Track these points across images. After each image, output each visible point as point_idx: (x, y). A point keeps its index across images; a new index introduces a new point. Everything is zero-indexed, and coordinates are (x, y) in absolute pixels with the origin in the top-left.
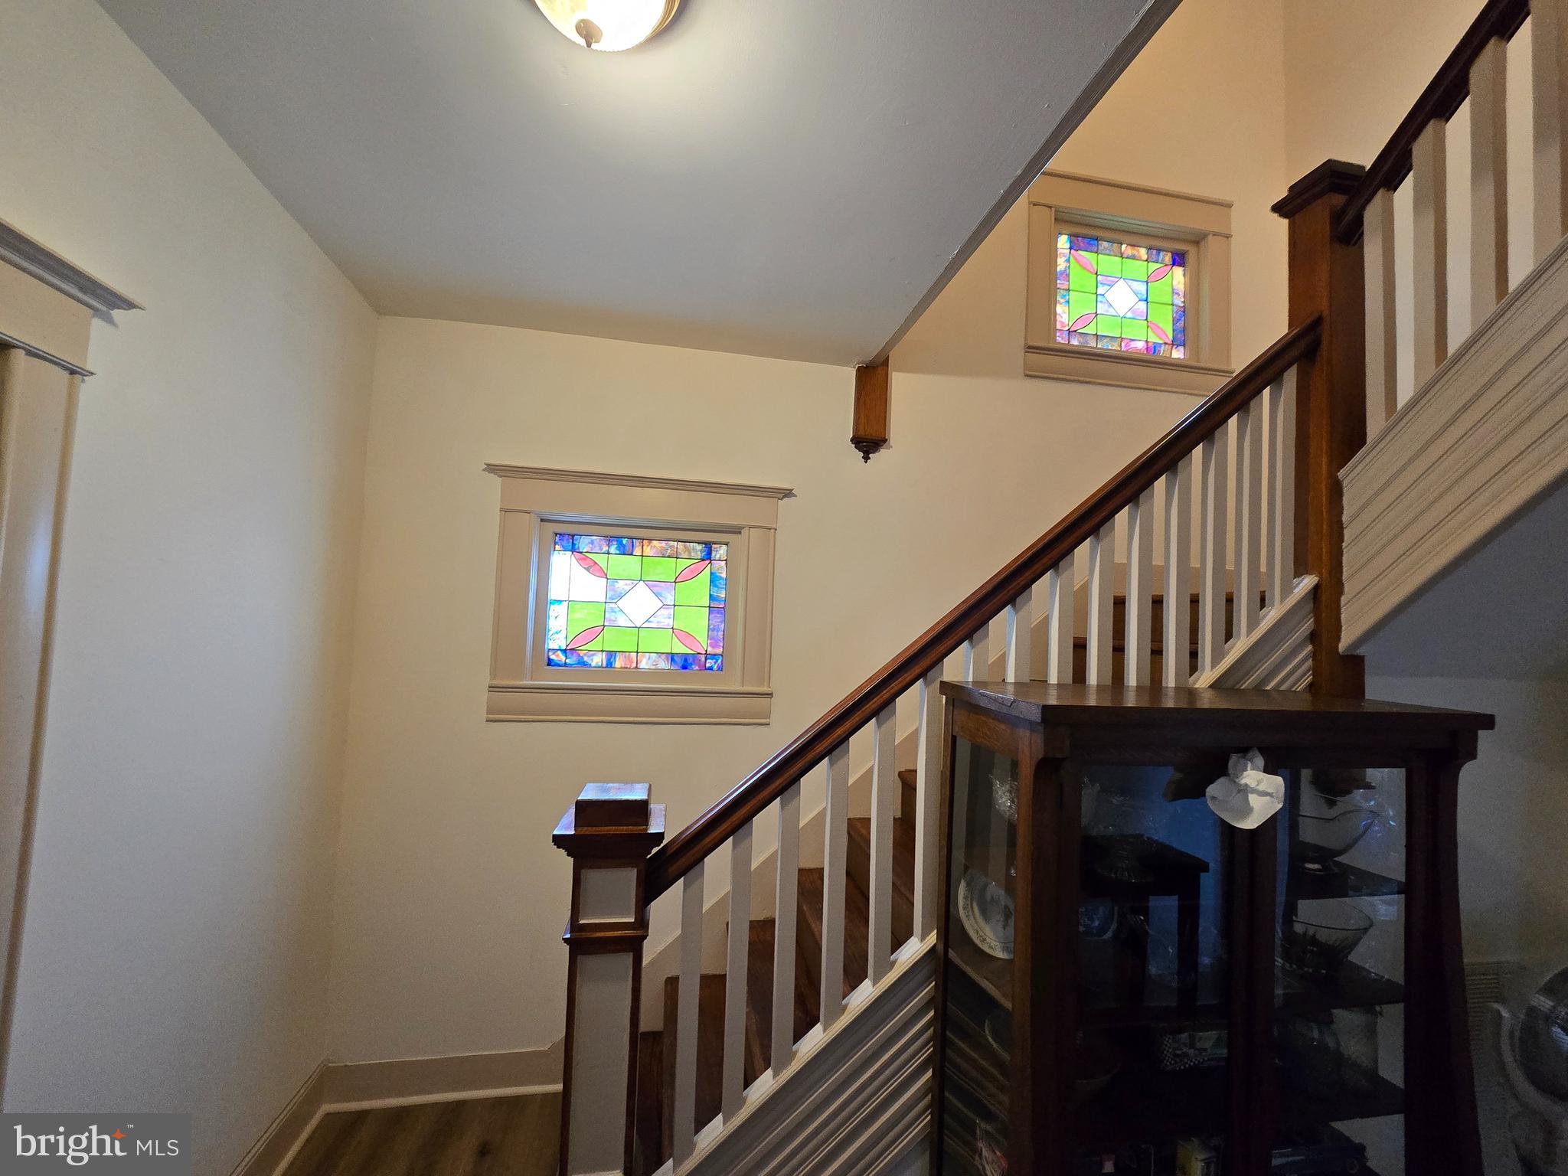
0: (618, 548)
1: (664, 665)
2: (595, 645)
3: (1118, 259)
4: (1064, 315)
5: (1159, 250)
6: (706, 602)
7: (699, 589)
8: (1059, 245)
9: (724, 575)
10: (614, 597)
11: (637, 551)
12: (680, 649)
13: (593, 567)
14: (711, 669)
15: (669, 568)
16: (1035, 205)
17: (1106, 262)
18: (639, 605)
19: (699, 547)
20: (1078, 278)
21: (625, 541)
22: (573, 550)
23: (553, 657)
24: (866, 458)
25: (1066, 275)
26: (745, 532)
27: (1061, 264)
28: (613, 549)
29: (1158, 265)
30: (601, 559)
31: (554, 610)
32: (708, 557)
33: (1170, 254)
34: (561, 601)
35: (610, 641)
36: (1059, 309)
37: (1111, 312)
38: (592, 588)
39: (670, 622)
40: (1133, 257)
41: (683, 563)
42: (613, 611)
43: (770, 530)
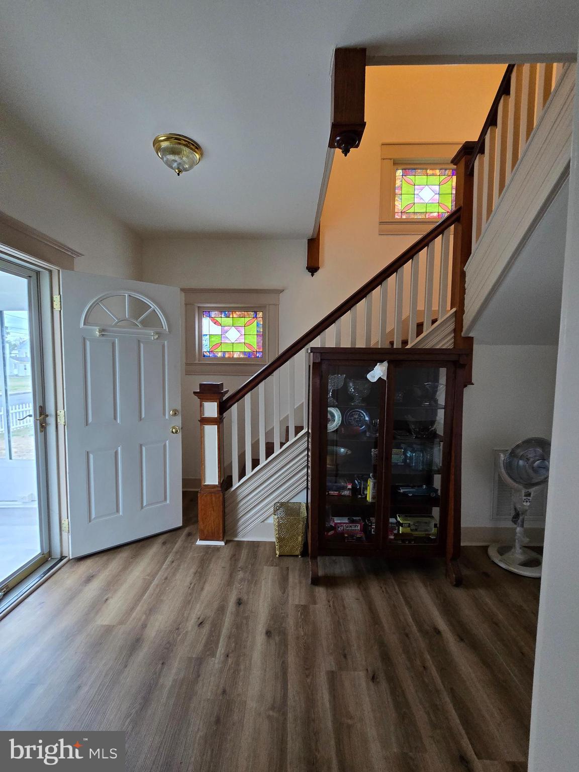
0: (224, 315)
1: (242, 356)
2: (219, 349)
3: (425, 177)
4: (399, 205)
5: (446, 170)
6: (256, 333)
7: (253, 329)
8: (397, 174)
9: (262, 323)
10: (224, 332)
11: (231, 316)
12: (247, 350)
13: (216, 323)
14: (258, 357)
15: (242, 321)
16: (383, 159)
17: (420, 179)
18: (233, 335)
19: (252, 313)
20: (406, 188)
21: (227, 312)
22: (210, 317)
23: (205, 354)
24: (312, 275)
25: (401, 188)
26: (267, 306)
27: (398, 183)
28: (223, 316)
29: (444, 177)
30: (219, 319)
31: (204, 338)
32: (256, 317)
33: (451, 170)
34: (207, 335)
35: (224, 348)
36: (396, 203)
37: (422, 201)
38: (217, 330)
39: (243, 341)
40: (433, 175)
41: (247, 320)
42: (224, 337)
43: (276, 305)
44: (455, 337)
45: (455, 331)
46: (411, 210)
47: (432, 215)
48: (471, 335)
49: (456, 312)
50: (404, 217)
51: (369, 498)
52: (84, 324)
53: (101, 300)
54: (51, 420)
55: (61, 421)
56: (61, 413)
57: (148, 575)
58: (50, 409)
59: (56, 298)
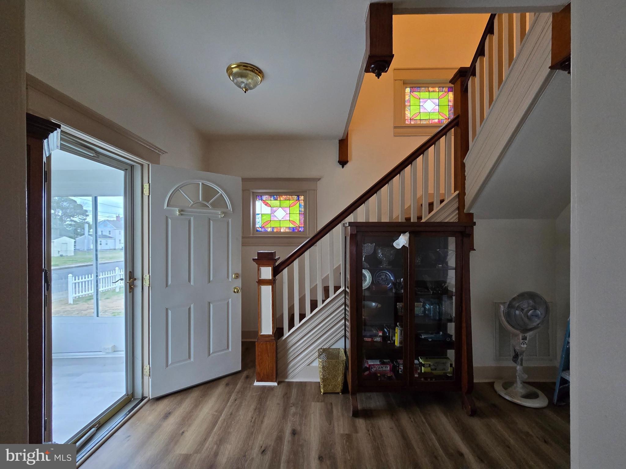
0: (273, 199)
1: (287, 230)
2: (269, 226)
3: (428, 93)
4: (409, 114)
5: (443, 87)
6: (298, 212)
7: (296, 209)
8: (406, 91)
9: (303, 204)
10: (273, 212)
11: (279, 199)
12: (292, 226)
13: (267, 204)
14: (301, 231)
15: (287, 203)
16: (396, 80)
17: (424, 95)
18: (280, 214)
19: (296, 197)
20: (413, 101)
21: (275, 196)
22: (262, 200)
23: (258, 229)
24: (343, 167)
25: (409, 101)
26: (308, 191)
27: (407, 98)
28: (272, 199)
29: (442, 93)
30: (269, 202)
31: (257, 216)
32: (298, 200)
33: (447, 88)
34: (259, 214)
35: (273, 224)
36: (406, 112)
37: (425, 111)
38: (267, 210)
39: (288, 218)
40: (434, 91)
41: (291, 202)
42: (273, 216)
43: (315, 190)
44: (459, 214)
45: (458, 208)
46: (418, 118)
47: (434, 121)
48: (471, 212)
49: (459, 194)
50: (412, 123)
51: (397, 344)
52: (167, 206)
53: (181, 187)
54: (138, 283)
55: (146, 284)
56: (147, 277)
57: (216, 411)
58: (138, 274)
59: (146, 186)
